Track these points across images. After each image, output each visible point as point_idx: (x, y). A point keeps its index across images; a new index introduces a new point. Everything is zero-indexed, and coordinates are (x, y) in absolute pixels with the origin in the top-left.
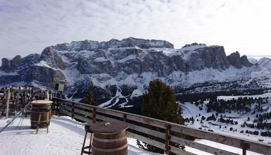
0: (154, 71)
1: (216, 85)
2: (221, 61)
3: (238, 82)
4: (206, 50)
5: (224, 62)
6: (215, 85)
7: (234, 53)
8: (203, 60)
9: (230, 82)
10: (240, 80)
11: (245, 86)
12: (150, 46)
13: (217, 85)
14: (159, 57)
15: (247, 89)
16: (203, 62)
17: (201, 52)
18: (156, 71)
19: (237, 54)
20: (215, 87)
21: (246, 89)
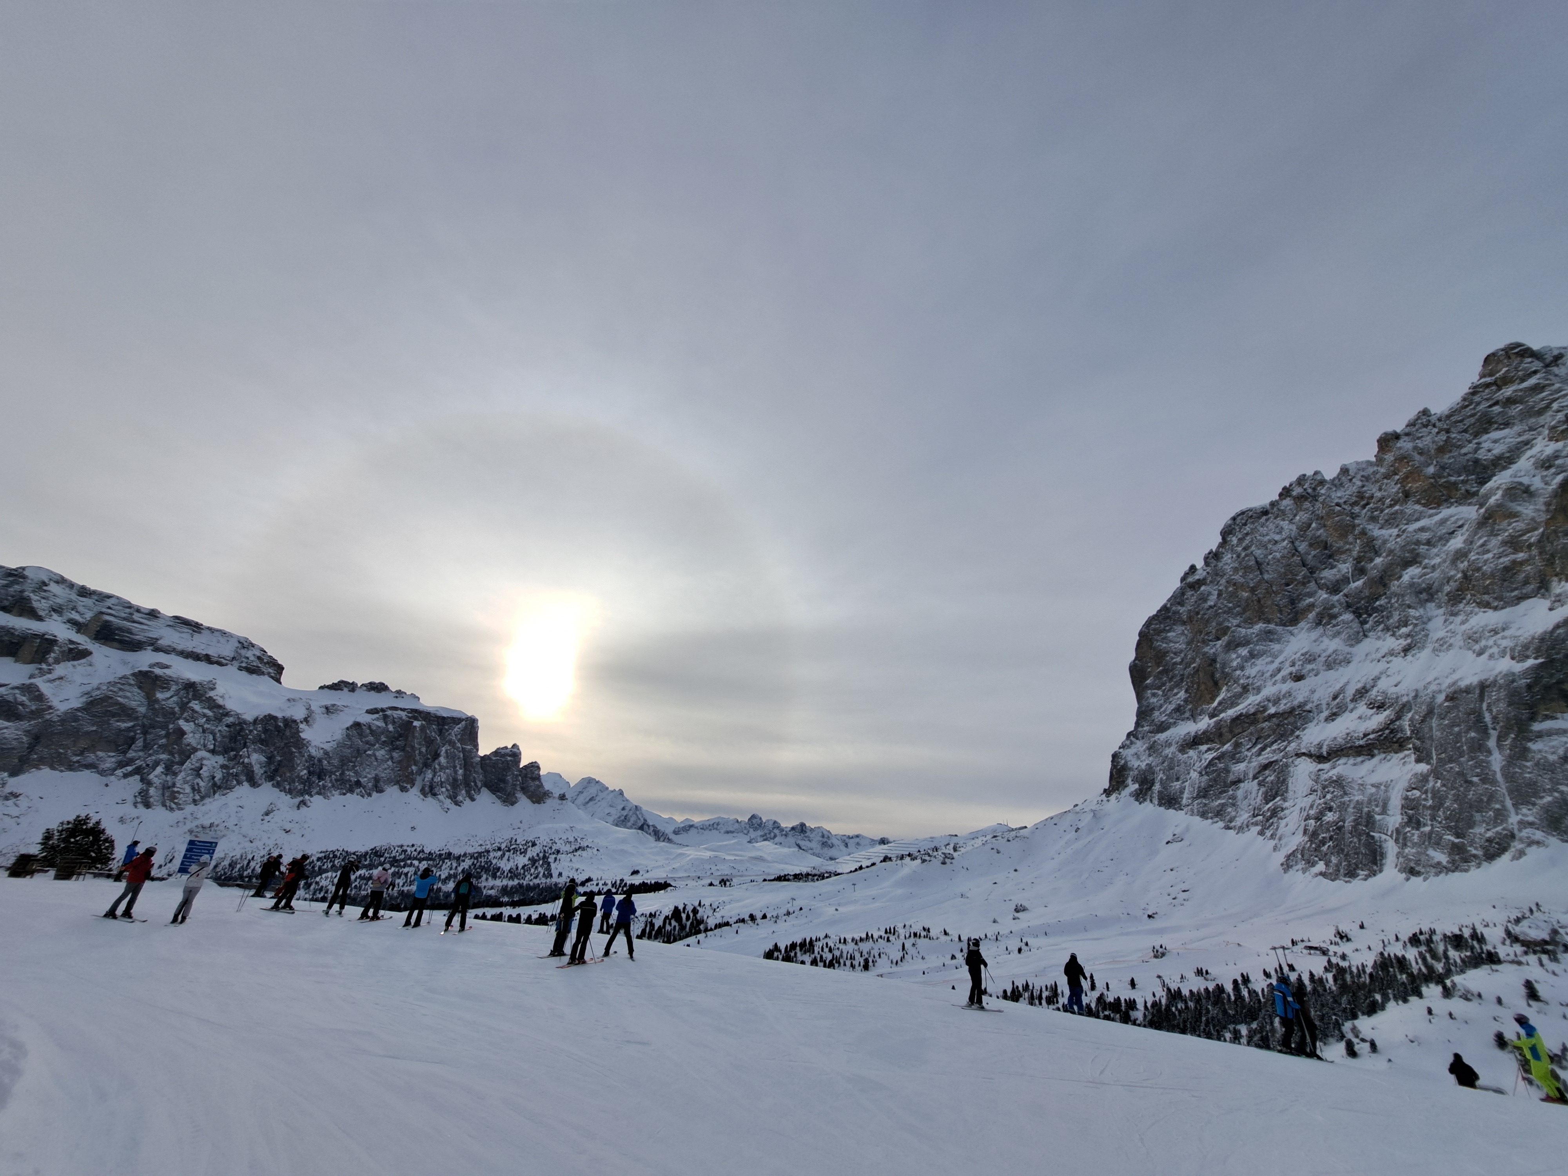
0: (119, 772)
1: (411, 865)
2: (456, 772)
3: (492, 855)
4: (416, 719)
5: (465, 775)
6: (409, 862)
7: (506, 748)
8: (392, 758)
9: (465, 854)
10: (499, 849)
11: (513, 874)
12: (152, 644)
13: (416, 863)
14: (184, 706)
15: (516, 882)
16: (390, 763)
17: (394, 723)
18: (138, 771)
19: (514, 754)
20: (406, 870)
21: (511, 883)
